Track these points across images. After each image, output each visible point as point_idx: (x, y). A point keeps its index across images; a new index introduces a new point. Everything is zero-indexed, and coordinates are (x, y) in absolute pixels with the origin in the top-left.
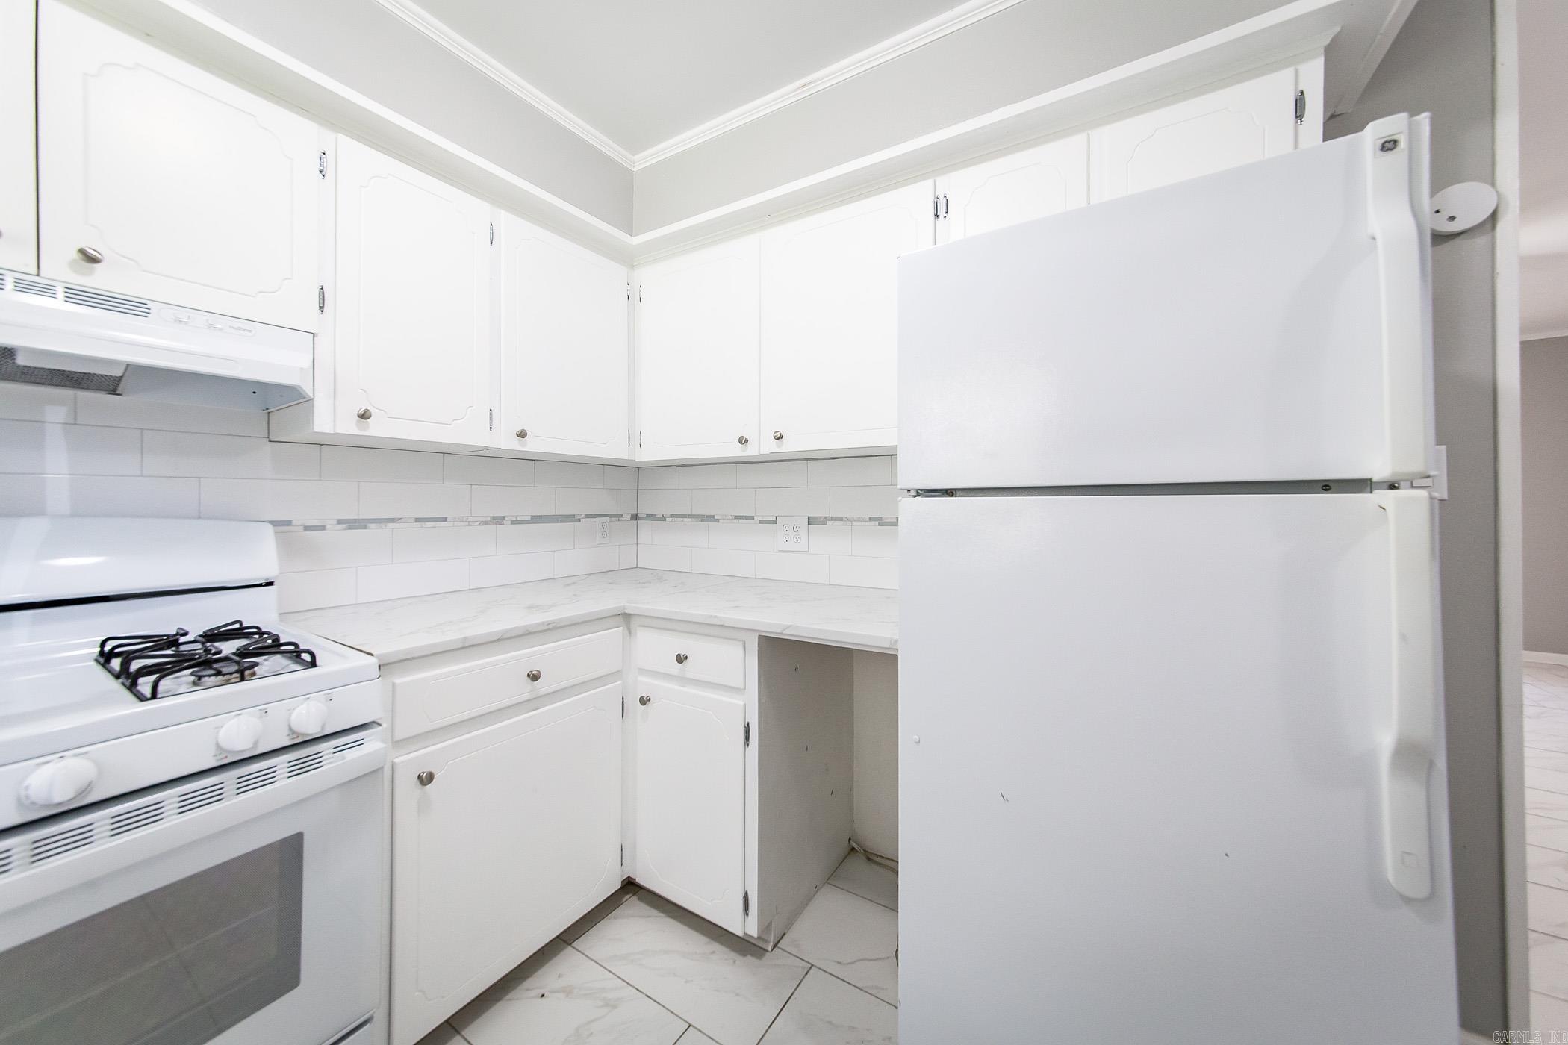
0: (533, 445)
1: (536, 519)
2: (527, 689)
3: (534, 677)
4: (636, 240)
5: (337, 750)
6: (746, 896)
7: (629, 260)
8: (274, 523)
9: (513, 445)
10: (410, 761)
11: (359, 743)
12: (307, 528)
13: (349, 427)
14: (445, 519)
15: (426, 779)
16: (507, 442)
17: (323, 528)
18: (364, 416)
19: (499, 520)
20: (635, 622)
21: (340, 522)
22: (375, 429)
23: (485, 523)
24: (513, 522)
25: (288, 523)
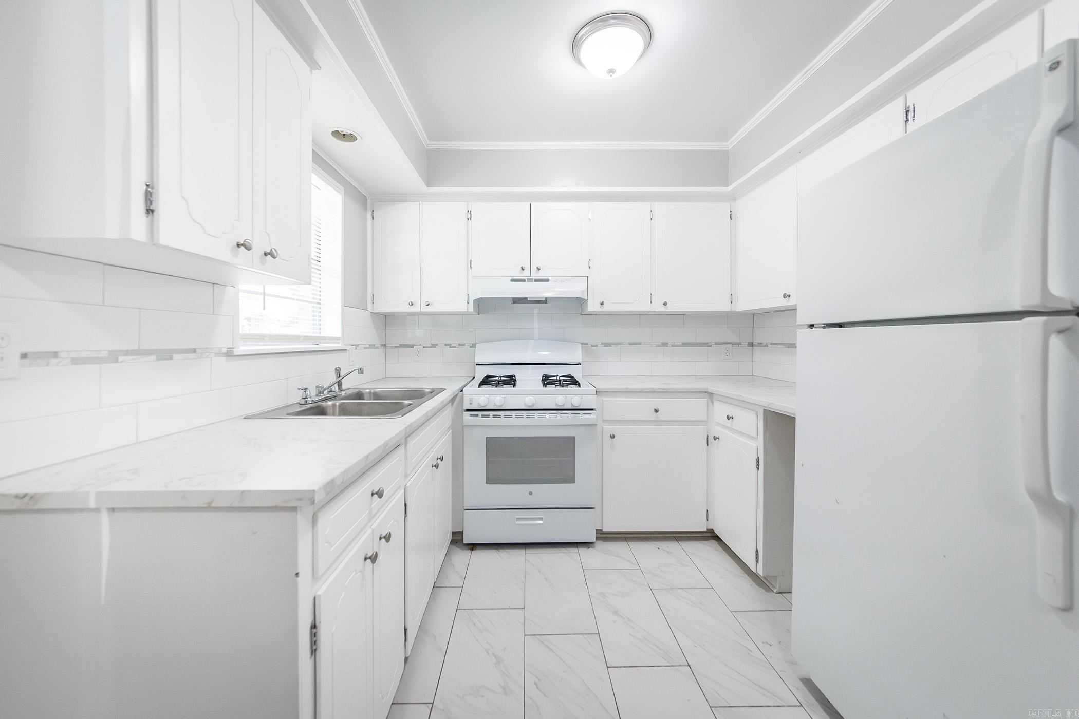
0: (670, 308)
1: (685, 344)
2: (653, 416)
3: (656, 411)
4: (730, 188)
5: (584, 415)
6: (757, 551)
7: (732, 198)
8: (582, 344)
9: (662, 309)
10: (609, 429)
11: (590, 415)
12: (592, 346)
13: (597, 308)
14: (640, 343)
15: (613, 437)
16: (660, 308)
17: (597, 346)
18: (602, 304)
19: (665, 344)
20: (715, 397)
21: (602, 343)
22: (606, 308)
23: (659, 346)
24: (672, 346)
25: (586, 344)
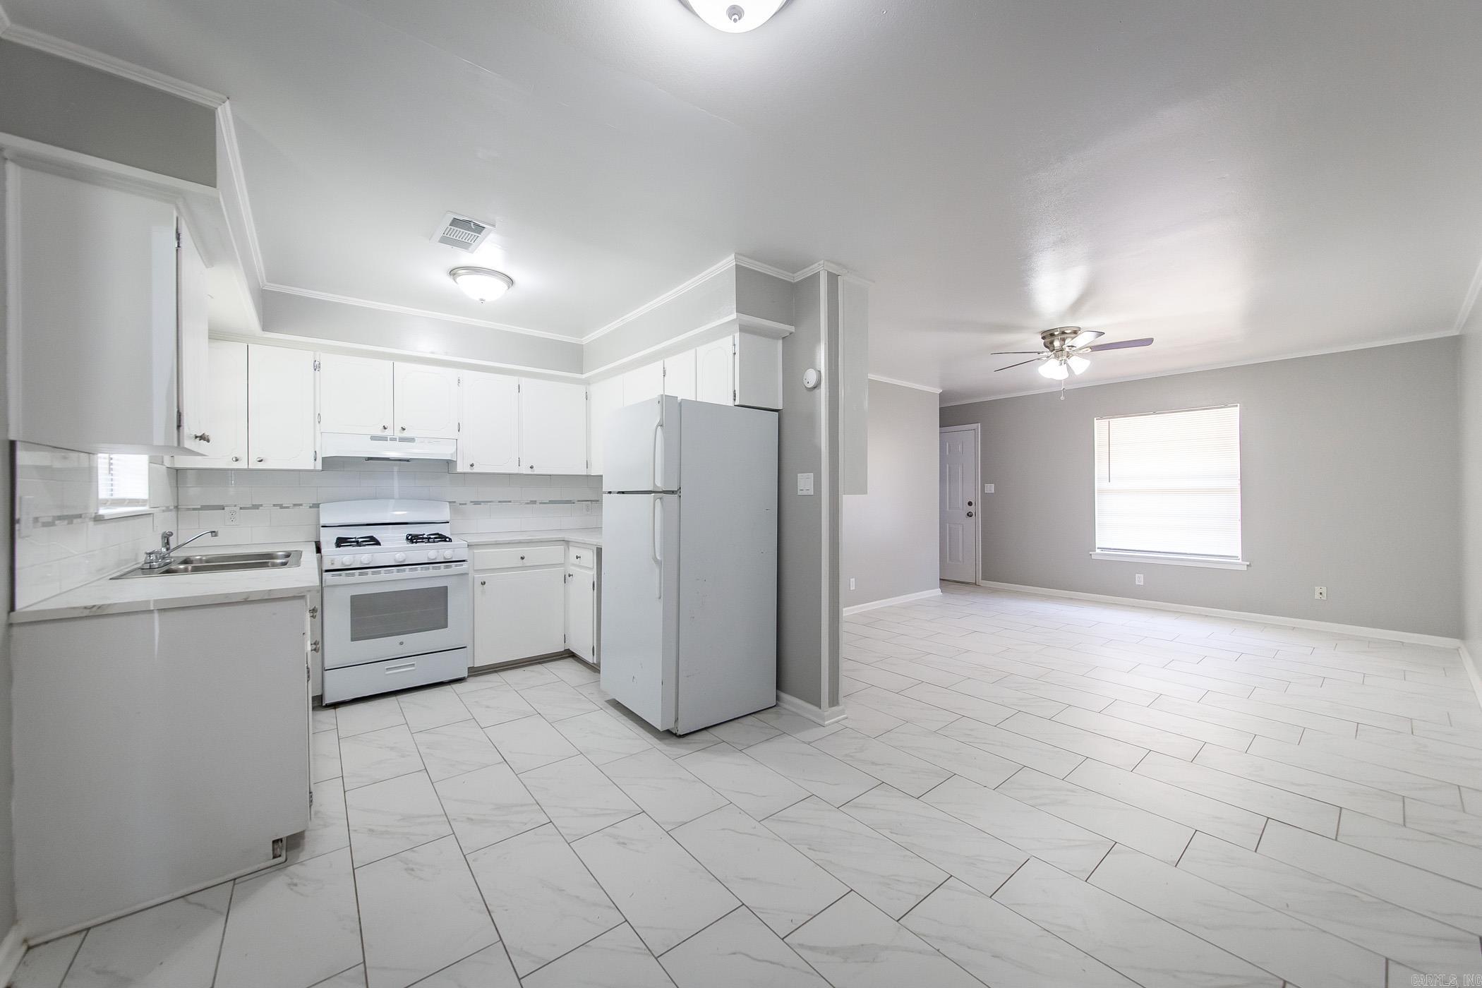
0: (537, 471)
1: (551, 502)
2: (520, 563)
3: (522, 558)
4: (584, 375)
5: (456, 566)
6: (593, 647)
7: (586, 382)
8: (450, 502)
9: (529, 472)
10: (479, 577)
11: (462, 565)
12: (460, 504)
13: (468, 470)
14: (510, 502)
15: (483, 583)
16: (525, 470)
17: (465, 504)
18: (472, 465)
19: (534, 502)
20: (571, 544)
21: (472, 502)
22: (476, 470)
23: (528, 503)
24: (540, 503)
25: (454, 502)
